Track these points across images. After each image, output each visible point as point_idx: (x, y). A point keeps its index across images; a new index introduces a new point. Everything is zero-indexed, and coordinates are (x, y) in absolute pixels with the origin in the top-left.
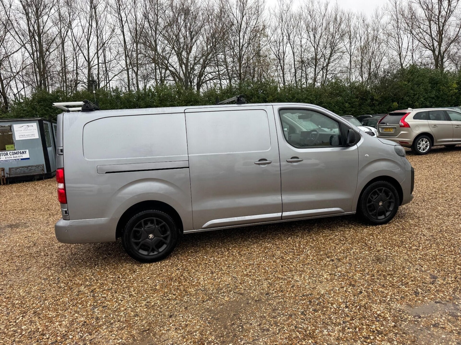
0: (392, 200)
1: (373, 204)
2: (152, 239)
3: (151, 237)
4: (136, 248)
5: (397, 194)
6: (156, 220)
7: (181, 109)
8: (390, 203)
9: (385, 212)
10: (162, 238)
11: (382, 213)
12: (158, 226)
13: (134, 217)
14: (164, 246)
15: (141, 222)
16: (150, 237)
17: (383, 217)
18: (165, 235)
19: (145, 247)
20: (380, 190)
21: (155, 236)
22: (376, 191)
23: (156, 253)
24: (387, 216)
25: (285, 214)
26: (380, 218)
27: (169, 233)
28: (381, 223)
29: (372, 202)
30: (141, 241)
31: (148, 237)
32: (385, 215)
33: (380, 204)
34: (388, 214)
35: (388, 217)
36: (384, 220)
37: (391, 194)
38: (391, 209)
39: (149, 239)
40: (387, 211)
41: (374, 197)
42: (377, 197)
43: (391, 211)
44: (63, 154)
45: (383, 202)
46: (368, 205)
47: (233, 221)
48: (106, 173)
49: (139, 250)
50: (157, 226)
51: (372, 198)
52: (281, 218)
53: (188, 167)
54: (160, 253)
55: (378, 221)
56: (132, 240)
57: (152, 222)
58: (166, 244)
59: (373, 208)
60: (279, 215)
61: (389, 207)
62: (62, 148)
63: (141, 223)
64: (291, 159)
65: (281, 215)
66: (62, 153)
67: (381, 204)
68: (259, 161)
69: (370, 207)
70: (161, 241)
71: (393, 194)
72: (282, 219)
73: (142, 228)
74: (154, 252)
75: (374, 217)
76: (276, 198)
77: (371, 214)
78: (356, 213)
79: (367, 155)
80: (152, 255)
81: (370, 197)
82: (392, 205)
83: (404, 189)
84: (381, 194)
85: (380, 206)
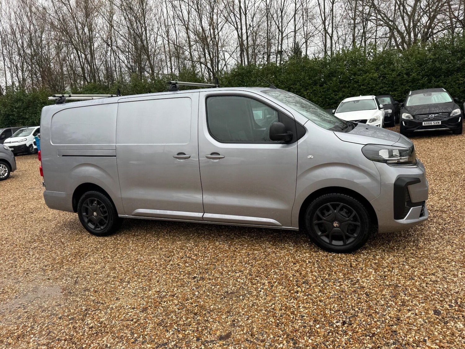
1: (322, 223)
2: (95, 216)
3: (95, 215)
4: (86, 221)
6: (97, 200)
9: (344, 237)
10: (103, 218)
14: (105, 225)
15: (87, 200)
17: (341, 243)
18: (105, 215)
19: (92, 222)
20: (335, 207)
21: (98, 214)
22: (327, 207)
23: (99, 229)
25: (207, 215)
26: (334, 242)
27: (107, 214)
28: (338, 252)
29: (323, 220)
30: (90, 216)
31: (93, 214)
32: (344, 242)
33: (336, 224)
34: (349, 240)
35: (349, 245)
36: (341, 247)
40: (348, 236)
41: (327, 214)
42: (330, 214)
45: (340, 222)
46: (316, 222)
48: (63, 156)
49: (88, 223)
50: (98, 206)
51: (323, 214)
53: (116, 156)
54: (102, 230)
55: (333, 247)
56: (84, 214)
60: (200, 215)
64: (211, 154)
66: (40, 138)
67: (338, 225)
68: (178, 154)
71: (357, 214)
72: (203, 220)
73: (88, 205)
74: (99, 228)
75: (327, 240)
76: (197, 197)
77: (321, 236)
78: (299, 229)
79: (310, 156)
80: (97, 230)
81: (318, 212)
82: (359, 230)
83: (379, 210)
84: (335, 211)
85: (335, 227)
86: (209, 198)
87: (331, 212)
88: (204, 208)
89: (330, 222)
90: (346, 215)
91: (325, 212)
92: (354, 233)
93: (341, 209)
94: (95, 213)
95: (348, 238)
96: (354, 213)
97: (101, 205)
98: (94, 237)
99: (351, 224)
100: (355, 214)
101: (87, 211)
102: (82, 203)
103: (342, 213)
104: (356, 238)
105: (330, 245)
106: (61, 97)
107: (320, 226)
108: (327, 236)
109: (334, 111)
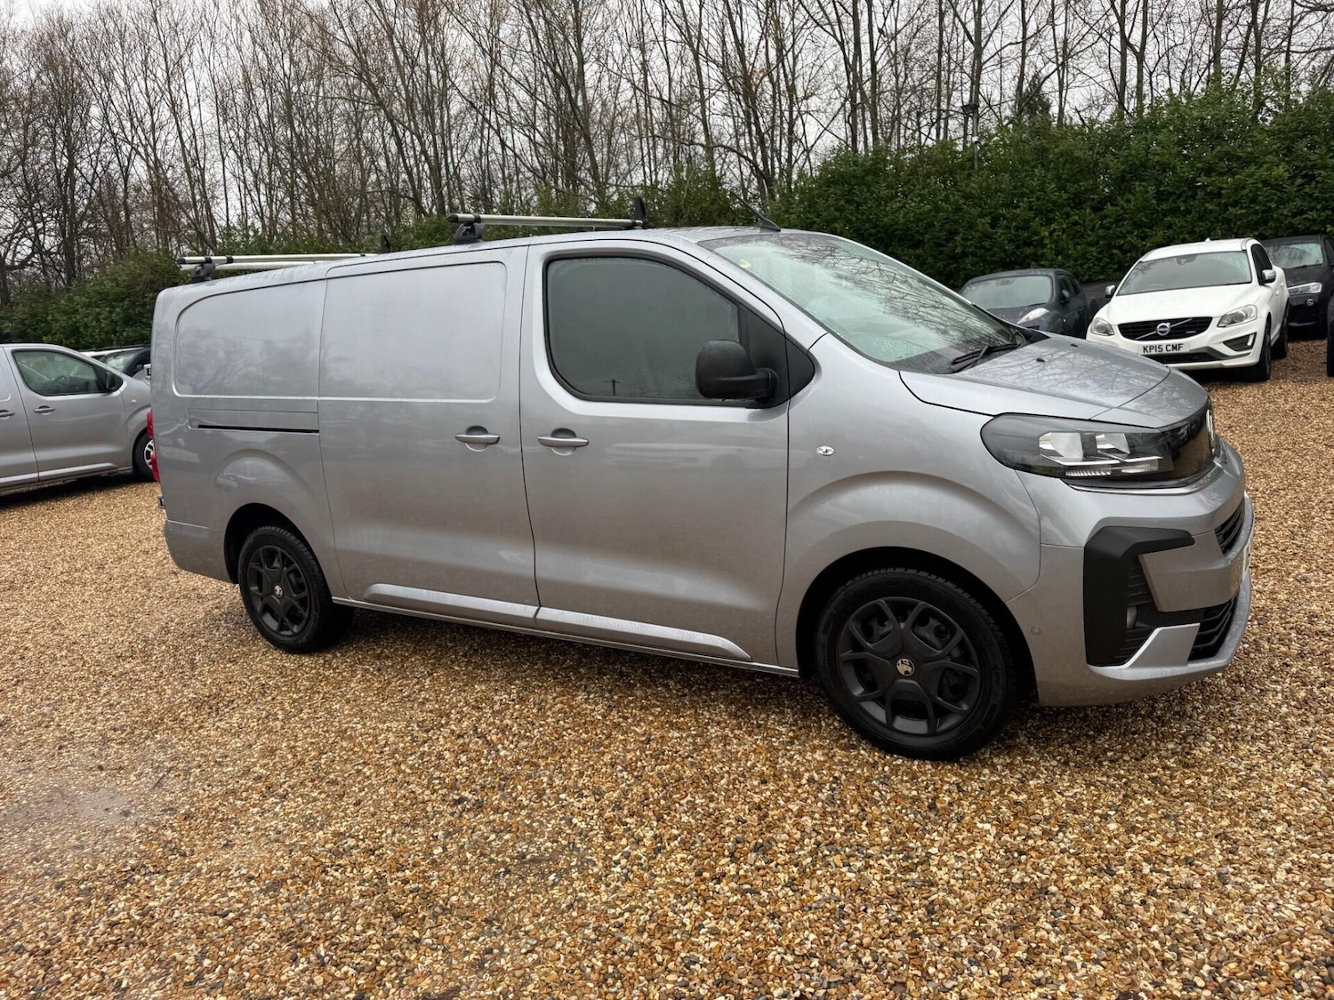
0: (963, 666)
1: (865, 660)
2: (279, 597)
3: (278, 593)
4: (259, 609)
6: (282, 554)
9: (931, 713)
10: (296, 602)
15: (259, 552)
16: (276, 591)
17: (919, 727)
18: (300, 596)
19: (273, 612)
20: (901, 611)
21: (284, 592)
22: (878, 609)
23: (289, 633)
24: (941, 728)
25: (548, 614)
26: (901, 723)
27: (305, 592)
28: (911, 754)
29: (866, 653)
30: (264, 596)
31: (273, 591)
32: (930, 723)
33: (904, 667)
34: (946, 722)
35: (946, 737)
36: (921, 740)
37: (957, 636)
38: (965, 706)
39: (276, 595)
41: (878, 632)
42: (888, 633)
43: (962, 713)
45: (917, 662)
46: (847, 654)
48: (200, 427)
50: (285, 569)
51: (868, 633)
53: (318, 431)
55: (897, 737)
56: (252, 589)
64: (553, 433)
65: (532, 615)
67: (910, 669)
68: (468, 431)
71: (967, 639)
73: (261, 566)
74: (288, 630)
75: (879, 713)
76: (521, 559)
77: (863, 699)
78: (799, 673)
79: (824, 448)
80: (284, 636)
81: (853, 626)
82: (975, 690)
83: (1036, 630)
84: (902, 625)
85: (902, 677)
87: (888, 627)
88: (539, 593)
89: (888, 659)
90: (934, 640)
91: (874, 624)
92: (960, 699)
93: (922, 620)
94: (278, 588)
95: (942, 713)
96: (960, 633)
97: (291, 568)
98: (277, 654)
99: (952, 670)
100: (963, 639)
101: (259, 580)
102: (247, 560)
103: (923, 631)
104: (966, 715)
105: (889, 732)
106: (201, 263)
107: (861, 668)
108: (881, 701)
109: (1110, 288)
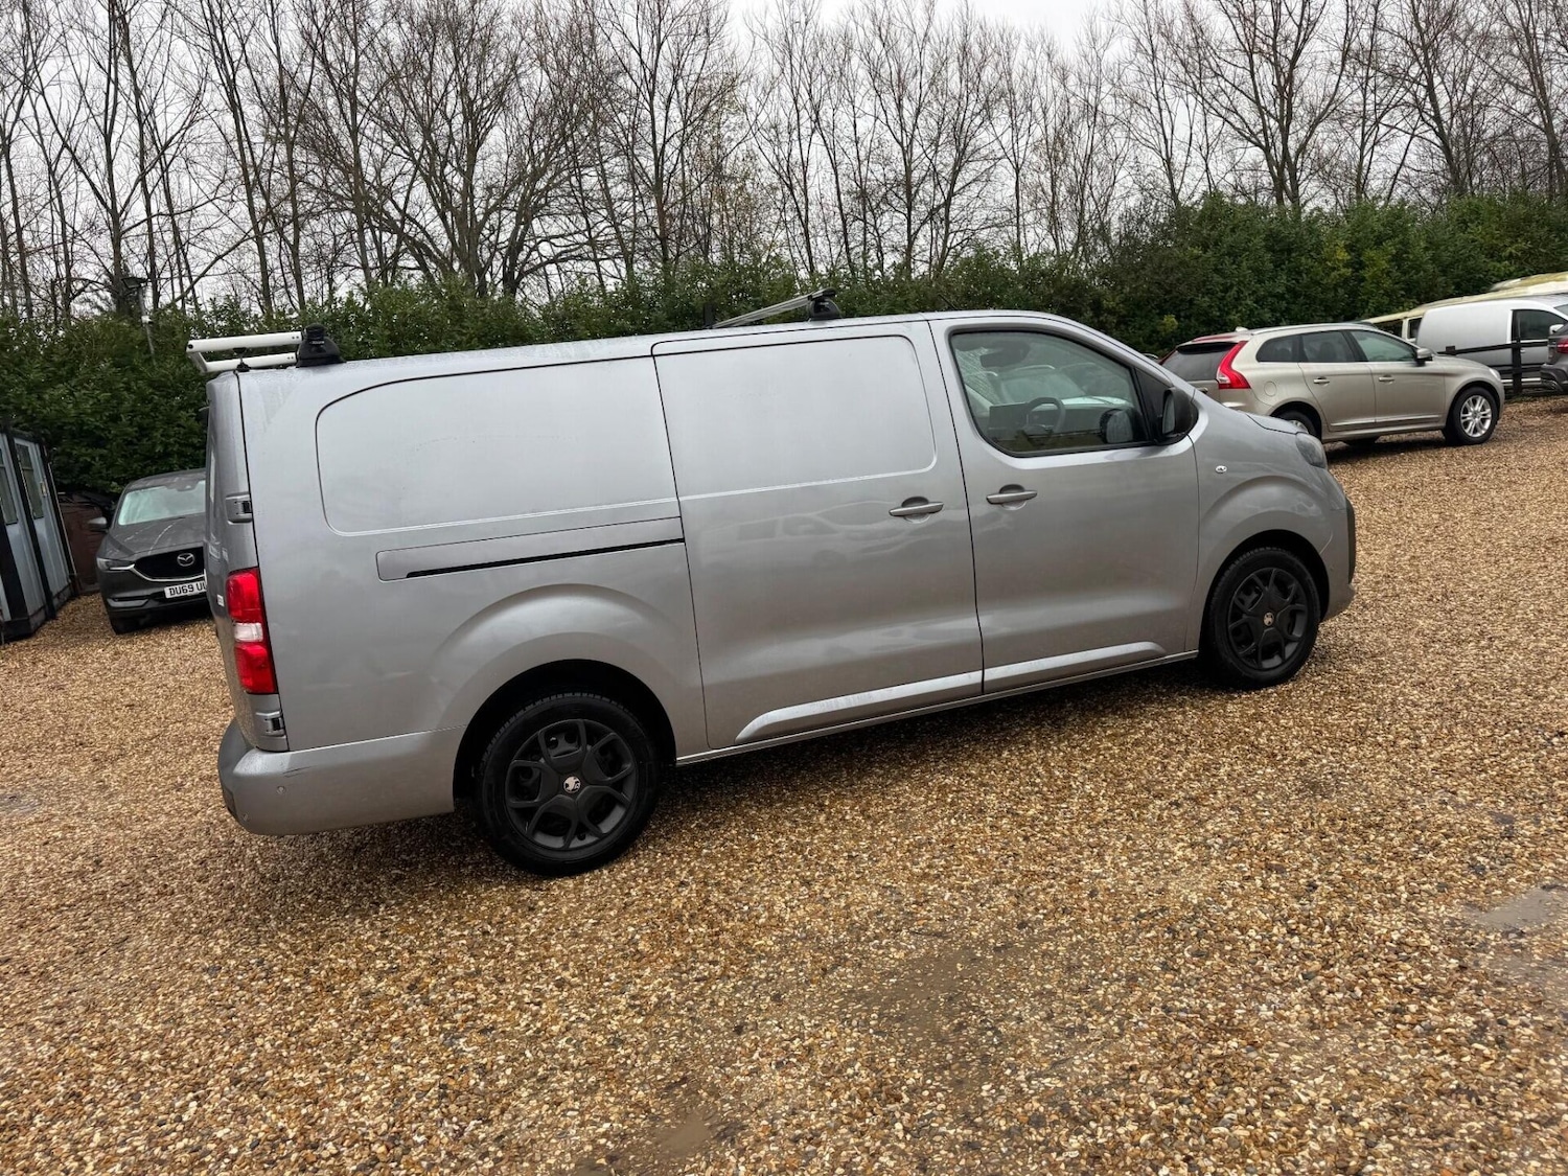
0: (1298, 606)
1: (1246, 623)
2: (575, 793)
3: (570, 788)
4: (526, 829)
5: (1313, 588)
6: (587, 726)
7: (640, 344)
8: (1293, 614)
9: (1282, 645)
10: (607, 788)
11: (1274, 649)
12: (592, 745)
13: (513, 722)
14: (617, 814)
15: (537, 738)
16: (567, 785)
17: (1276, 661)
18: (618, 776)
19: (554, 823)
20: (1265, 578)
21: (584, 781)
22: (1251, 581)
23: (589, 840)
24: (1287, 656)
26: (1267, 664)
27: (628, 766)
28: (1273, 682)
29: (1245, 616)
30: (540, 803)
31: (561, 788)
32: (1282, 655)
33: (1268, 620)
34: (1289, 650)
35: (1292, 660)
36: (1278, 671)
37: (1294, 586)
38: (1297, 634)
39: (565, 793)
40: (1288, 641)
41: (1249, 600)
42: (1257, 598)
43: (1299, 640)
44: (252, 520)
45: (1274, 613)
46: (1231, 626)
47: (835, 709)
48: (411, 575)
49: (534, 833)
50: (589, 747)
51: (1242, 602)
52: (980, 689)
53: (682, 540)
54: (602, 837)
55: (1265, 673)
56: (511, 801)
57: (572, 735)
58: (622, 804)
59: (1245, 634)
60: (974, 677)
61: (1291, 627)
62: (246, 497)
63: (536, 741)
64: (1001, 491)
65: (979, 680)
66: (248, 516)
67: (1270, 619)
68: (905, 504)
69: (1237, 631)
70: (609, 795)
71: (1300, 588)
72: (983, 693)
74: (585, 836)
76: (961, 626)
78: (1199, 654)
80: (578, 848)
81: (1236, 599)
85: (1266, 627)
86: (995, 622)
87: (1254, 595)
88: (983, 653)
89: (1258, 617)
94: (571, 782)
95: (1286, 644)
96: (1296, 584)
97: (603, 742)
100: (1296, 588)
105: (1259, 673)
